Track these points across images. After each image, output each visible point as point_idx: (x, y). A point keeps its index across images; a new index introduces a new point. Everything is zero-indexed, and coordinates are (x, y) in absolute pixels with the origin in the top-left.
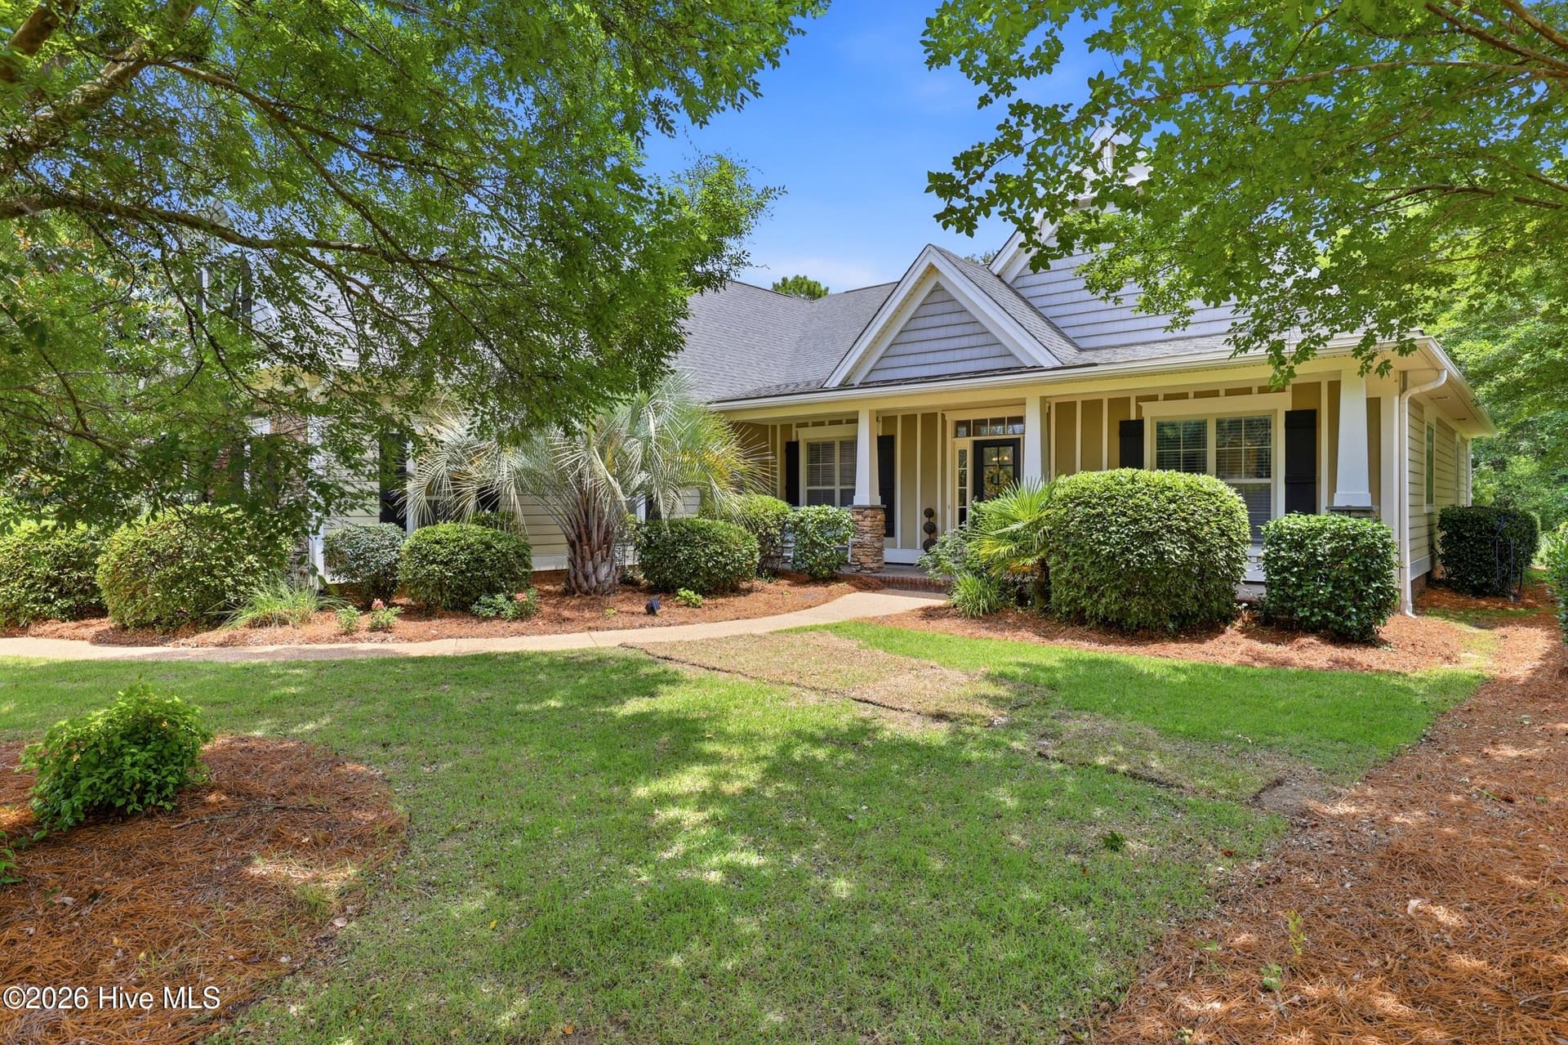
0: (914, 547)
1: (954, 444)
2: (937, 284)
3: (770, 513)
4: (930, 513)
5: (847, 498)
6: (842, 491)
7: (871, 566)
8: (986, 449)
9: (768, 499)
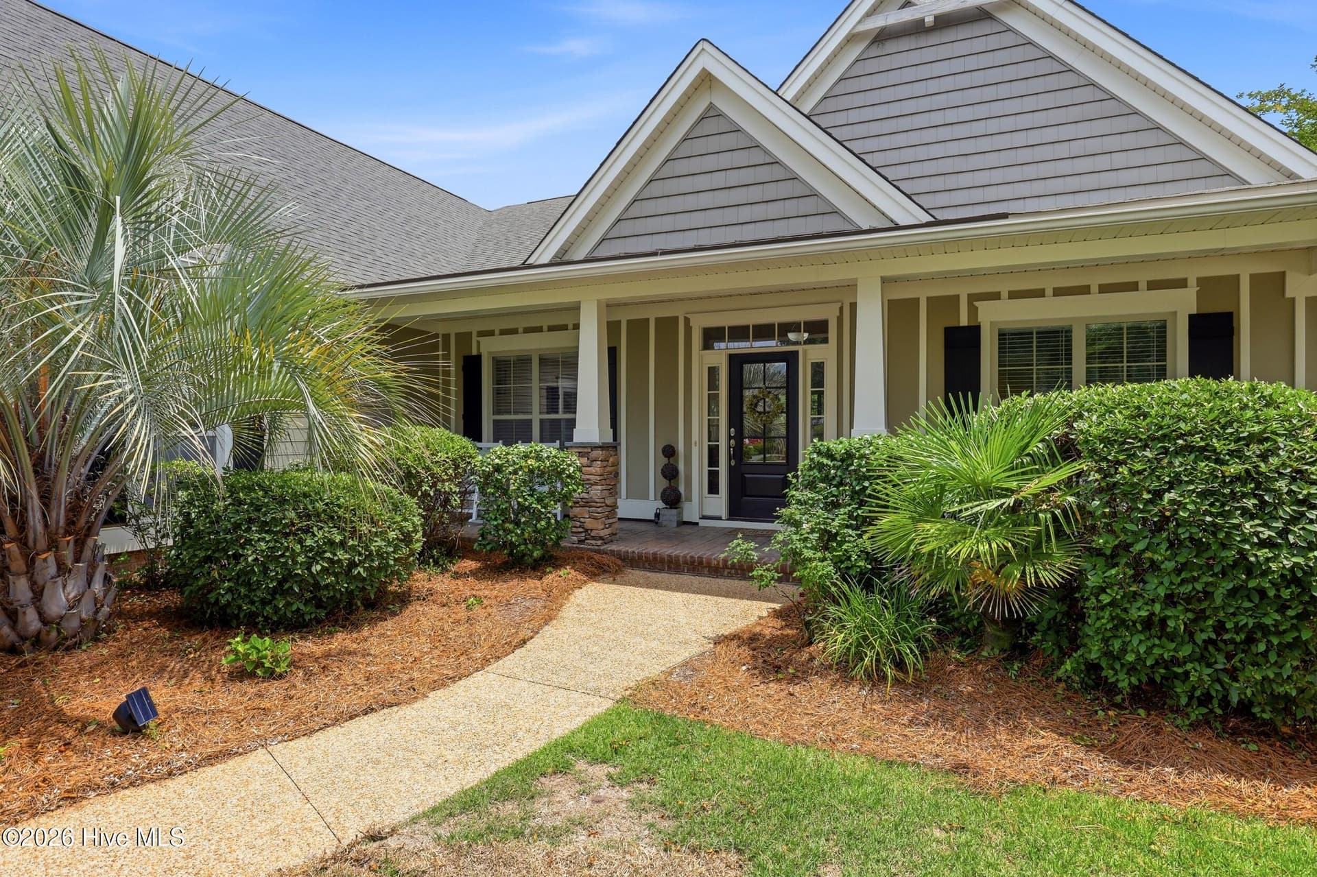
0: (645, 496)
1: (701, 359)
2: (711, 106)
3: (442, 456)
4: (669, 452)
5: (559, 432)
6: (542, 421)
7: (602, 533)
8: (746, 367)
9: (439, 432)
